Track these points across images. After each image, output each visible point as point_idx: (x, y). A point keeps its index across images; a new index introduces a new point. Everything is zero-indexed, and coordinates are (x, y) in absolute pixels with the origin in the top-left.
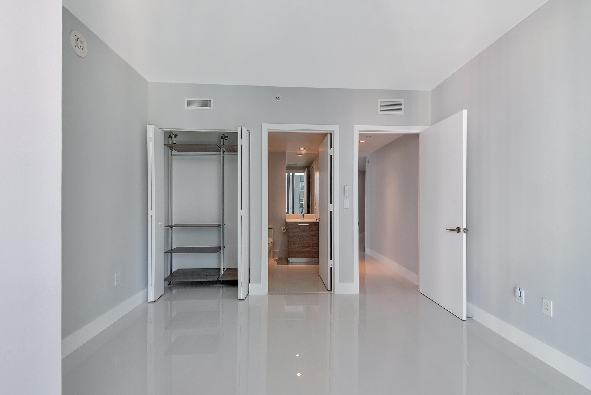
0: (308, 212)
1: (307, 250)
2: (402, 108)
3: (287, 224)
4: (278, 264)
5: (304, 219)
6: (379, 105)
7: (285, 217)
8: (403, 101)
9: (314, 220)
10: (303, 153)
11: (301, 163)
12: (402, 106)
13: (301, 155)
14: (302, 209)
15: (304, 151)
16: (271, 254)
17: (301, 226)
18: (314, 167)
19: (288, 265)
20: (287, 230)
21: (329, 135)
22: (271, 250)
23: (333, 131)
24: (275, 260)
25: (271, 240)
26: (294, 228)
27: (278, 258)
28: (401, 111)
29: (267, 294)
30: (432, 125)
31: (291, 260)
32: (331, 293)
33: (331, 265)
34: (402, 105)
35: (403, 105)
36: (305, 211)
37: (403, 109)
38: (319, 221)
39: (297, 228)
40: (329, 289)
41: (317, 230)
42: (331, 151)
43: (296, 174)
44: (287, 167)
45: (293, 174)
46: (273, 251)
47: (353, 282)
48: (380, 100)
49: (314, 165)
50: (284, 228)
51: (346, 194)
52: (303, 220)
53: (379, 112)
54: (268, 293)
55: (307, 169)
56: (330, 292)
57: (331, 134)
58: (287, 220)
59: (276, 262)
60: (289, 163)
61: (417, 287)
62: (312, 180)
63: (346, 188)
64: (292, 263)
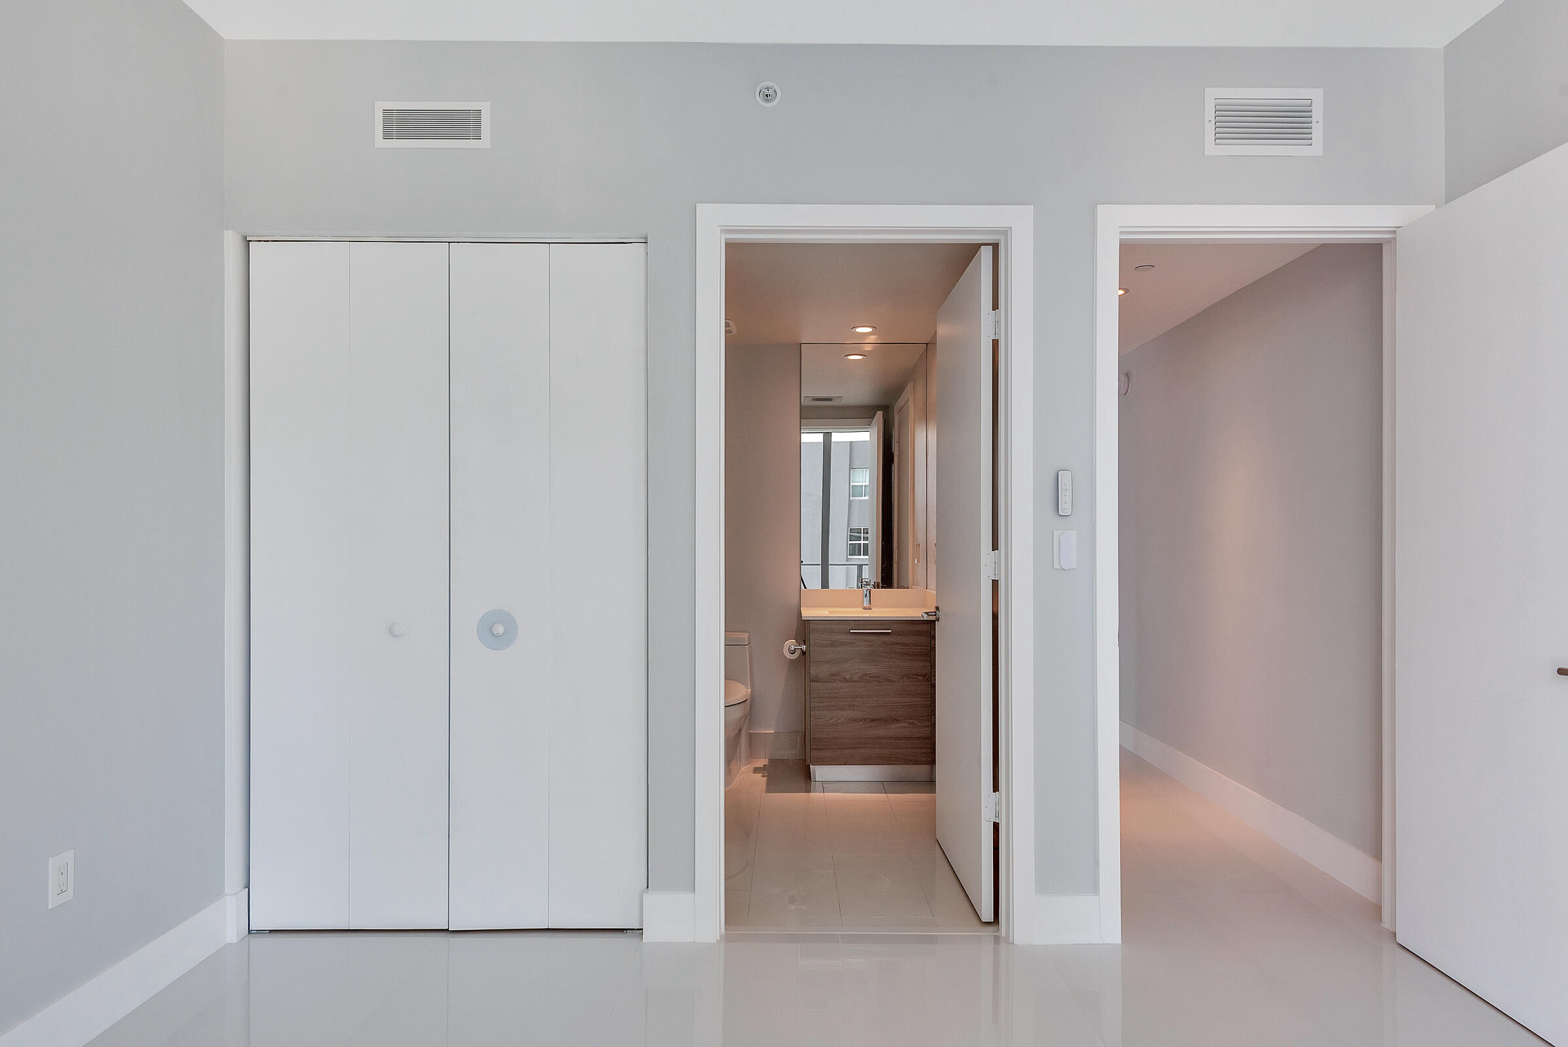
0: (887, 579)
1: (882, 732)
2: (1314, 125)
3: (805, 630)
4: (768, 791)
5: (873, 610)
6: (1210, 114)
7: (797, 600)
8: (1316, 96)
9: (916, 613)
10: (868, 348)
11: (858, 392)
12: (1314, 119)
13: (860, 357)
14: (860, 567)
15: (872, 339)
16: (743, 748)
17: (861, 637)
18: (911, 403)
19: (810, 792)
20: (804, 653)
21: (986, 254)
22: (740, 730)
23: (1007, 235)
24: (756, 770)
25: (742, 691)
26: (832, 644)
27: (770, 760)
28: (1308, 142)
29: (721, 936)
30: (1447, 201)
31: (820, 772)
32: (997, 939)
33: (997, 815)
34: (1313, 113)
35: (1317, 114)
36: (871, 573)
37: (1317, 131)
38: (938, 620)
39: (843, 644)
40: (987, 914)
41: (929, 655)
42: (997, 322)
43: (837, 437)
44: (804, 407)
45: (828, 436)
46: (750, 733)
47: (1095, 889)
48: (1213, 95)
49: (910, 400)
50: (791, 643)
51: (1065, 506)
52: (866, 615)
53: (1212, 149)
54: (725, 929)
55: (880, 414)
56: (989, 931)
57: (995, 247)
58: (808, 613)
59: (761, 780)
60: (812, 390)
61: (1376, 911)
62: (899, 456)
63: (1065, 480)
64: (826, 785)
